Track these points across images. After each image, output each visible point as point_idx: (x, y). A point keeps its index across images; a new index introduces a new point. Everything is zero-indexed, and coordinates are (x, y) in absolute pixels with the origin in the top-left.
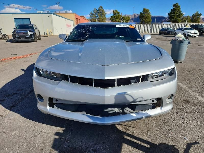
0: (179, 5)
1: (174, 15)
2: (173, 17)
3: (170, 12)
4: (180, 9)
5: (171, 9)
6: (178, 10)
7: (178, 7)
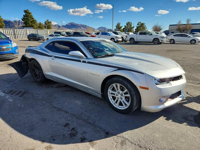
0: (30, 12)
1: (28, 21)
2: (28, 23)
3: (23, 18)
4: (32, 15)
5: (23, 15)
6: (30, 16)
7: (30, 13)
